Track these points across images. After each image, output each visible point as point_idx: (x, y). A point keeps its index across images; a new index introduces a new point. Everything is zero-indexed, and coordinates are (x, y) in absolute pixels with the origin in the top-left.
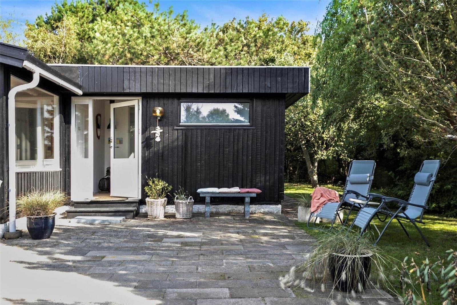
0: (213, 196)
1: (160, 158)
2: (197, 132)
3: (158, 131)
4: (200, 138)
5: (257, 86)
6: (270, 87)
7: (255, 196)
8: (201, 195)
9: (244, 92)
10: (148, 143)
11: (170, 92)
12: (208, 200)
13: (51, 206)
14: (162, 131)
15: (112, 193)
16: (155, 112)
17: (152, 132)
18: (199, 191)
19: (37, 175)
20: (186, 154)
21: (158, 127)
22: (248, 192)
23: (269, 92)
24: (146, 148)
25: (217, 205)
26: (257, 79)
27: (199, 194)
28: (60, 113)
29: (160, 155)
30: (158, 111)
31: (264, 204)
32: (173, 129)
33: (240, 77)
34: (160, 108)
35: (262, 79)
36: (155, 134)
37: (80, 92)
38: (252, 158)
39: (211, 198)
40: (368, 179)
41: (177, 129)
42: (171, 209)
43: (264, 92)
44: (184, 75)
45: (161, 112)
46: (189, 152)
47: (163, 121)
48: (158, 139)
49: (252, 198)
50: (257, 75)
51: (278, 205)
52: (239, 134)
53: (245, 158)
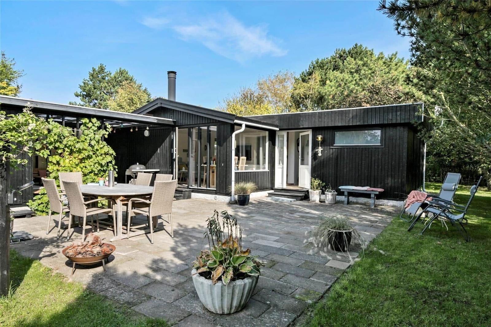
0: (349, 191)
1: (322, 165)
2: (344, 150)
3: (320, 149)
4: (346, 154)
5: (382, 120)
6: (392, 119)
7: (378, 193)
8: (341, 190)
9: (372, 123)
10: (315, 156)
11: (325, 126)
12: (346, 193)
13: (249, 191)
14: (322, 149)
15: (299, 186)
16: (318, 138)
17: (316, 150)
18: (340, 187)
19: (251, 174)
20: (337, 164)
21: (320, 147)
22: (372, 191)
23: (391, 122)
24: (313, 160)
25: (357, 197)
26: (382, 114)
27: (340, 189)
28: (269, 140)
29: (322, 164)
30: (320, 138)
31: (390, 200)
32: (330, 149)
33: (370, 114)
34: (320, 136)
35: (386, 114)
36: (318, 151)
37: (278, 129)
38: (381, 168)
39: (348, 192)
40: (453, 187)
41: (332, 148)
42: (323, 197)
43: (387, 123)
44: (333, 115)
45: (321, 139)
46: (339, 162)
47: (323, 143)
48: (320, 155)
49: (375, 195)
50: (382, 112)
51: (401, 201)
52: (371, 151)
53: (376, 167)
